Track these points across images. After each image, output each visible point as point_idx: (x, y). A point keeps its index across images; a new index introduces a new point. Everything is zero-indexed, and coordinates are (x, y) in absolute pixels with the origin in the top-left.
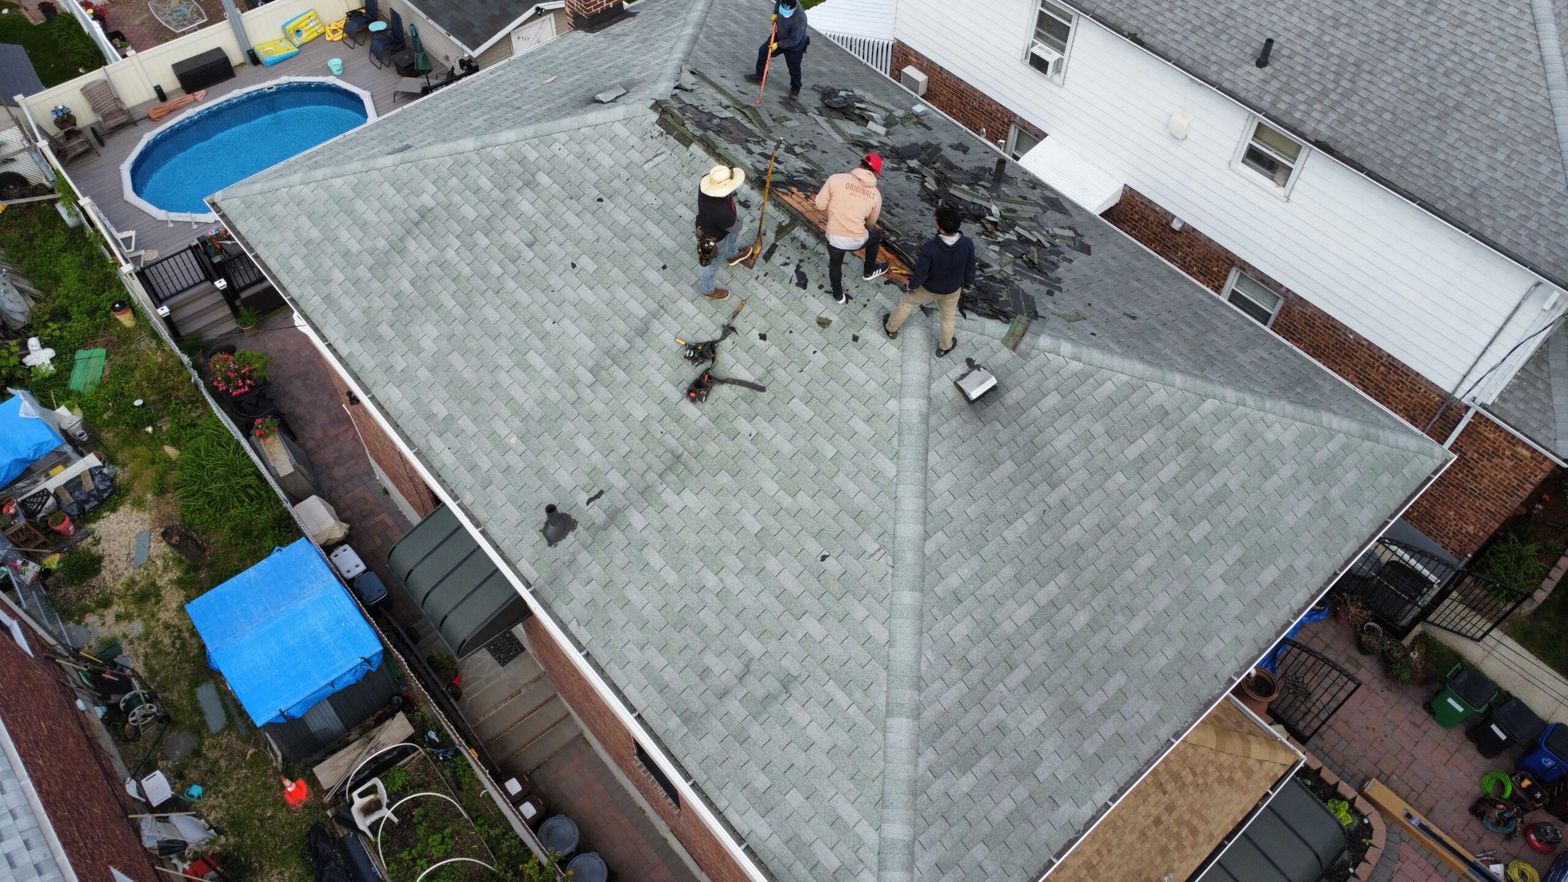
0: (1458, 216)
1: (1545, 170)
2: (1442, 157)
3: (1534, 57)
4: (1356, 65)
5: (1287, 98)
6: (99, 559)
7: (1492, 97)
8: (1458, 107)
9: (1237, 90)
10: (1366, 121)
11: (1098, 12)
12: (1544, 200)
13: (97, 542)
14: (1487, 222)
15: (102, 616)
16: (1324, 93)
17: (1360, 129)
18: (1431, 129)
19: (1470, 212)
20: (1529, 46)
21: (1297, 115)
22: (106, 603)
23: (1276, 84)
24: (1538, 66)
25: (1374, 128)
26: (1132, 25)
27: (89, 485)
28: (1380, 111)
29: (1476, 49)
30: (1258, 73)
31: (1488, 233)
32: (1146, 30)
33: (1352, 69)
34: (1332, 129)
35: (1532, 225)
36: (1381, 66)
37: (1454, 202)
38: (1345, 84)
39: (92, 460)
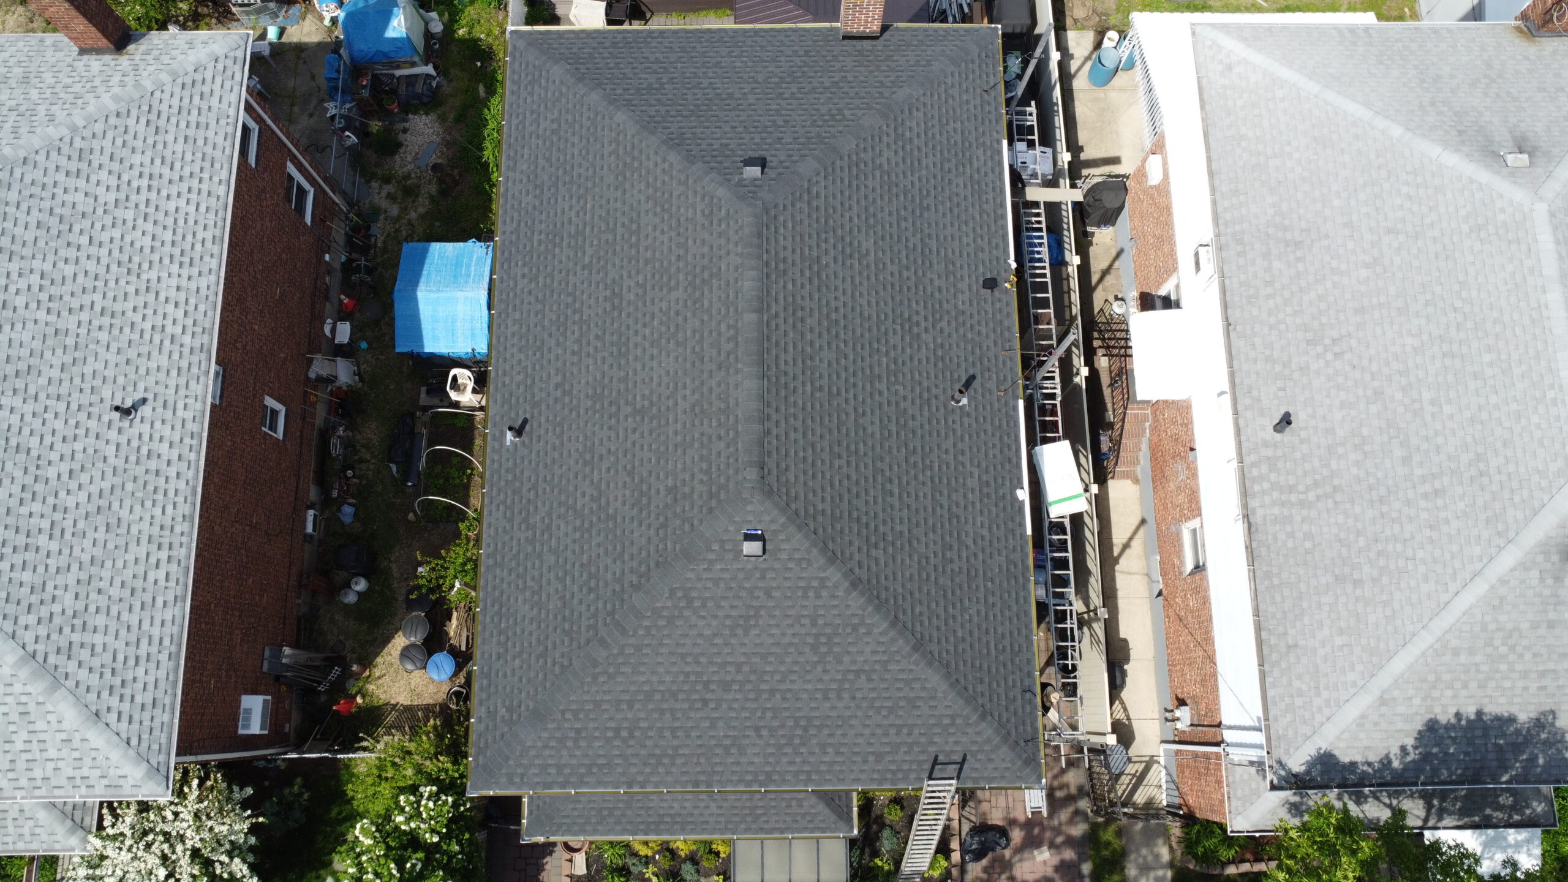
0: (1266, 651)
1: (1352, 676)
2: (1305, 605)
3: (1445, 597)
4: (1335, 489)
5: (1264, 469)
6: (399, 145)
7: (1384, 597)
8: (1357, 583)
9: (1242, 432)
10: (1291, 535)
11: (1227, 282)
12: (1325, 694)
13: (405, 131)
14: (1276, 672)
15: (381, 187)
16: (1291, 489)
17: (1281, 536)
18: (1323, 581)
19: (1274, 657)
20: (1452, 588)
21: (1257, 488)
22: (387, 180)
23: (1269, 452)
24: (1439, 606)
25: (1290, 544)
26: (1235, 315)
27: (419, 88)
28: (1308, 536)
29: (1420, 554)
30: (1269, 434)
31: (1268, 680)
32: (1239, 328)
33: (1328, 489)
34: (1265, 519)
35: (1299, 702)
36: (1348, 506)
37: (1273, 641)
38: (1311, 496)
39: (429, 69)
